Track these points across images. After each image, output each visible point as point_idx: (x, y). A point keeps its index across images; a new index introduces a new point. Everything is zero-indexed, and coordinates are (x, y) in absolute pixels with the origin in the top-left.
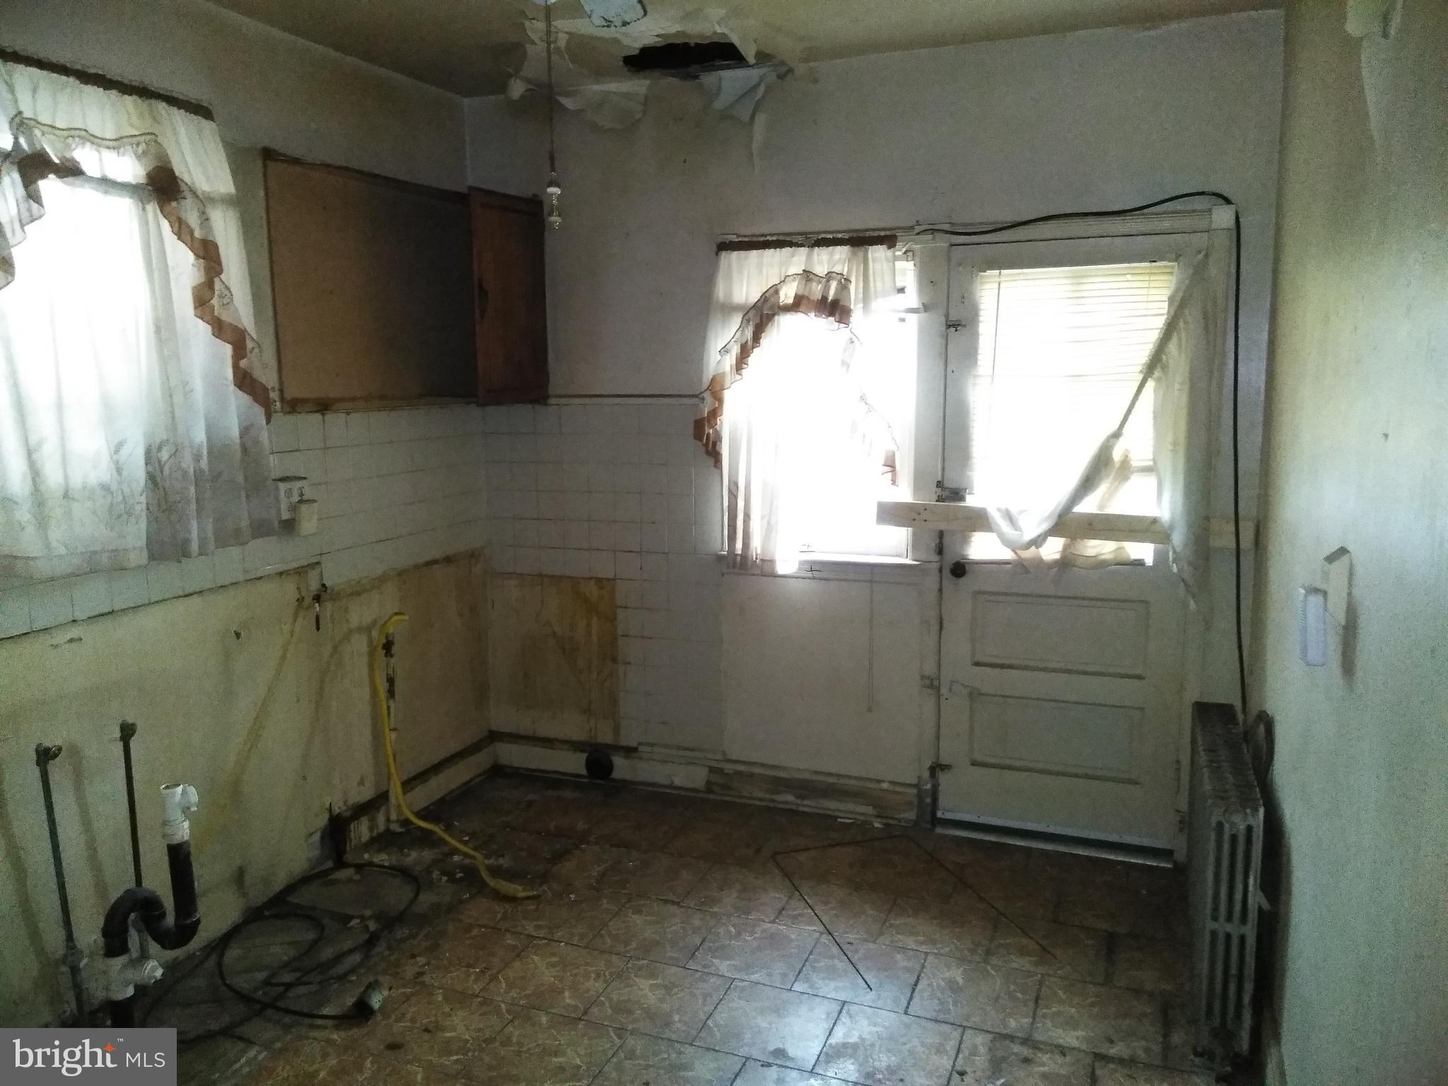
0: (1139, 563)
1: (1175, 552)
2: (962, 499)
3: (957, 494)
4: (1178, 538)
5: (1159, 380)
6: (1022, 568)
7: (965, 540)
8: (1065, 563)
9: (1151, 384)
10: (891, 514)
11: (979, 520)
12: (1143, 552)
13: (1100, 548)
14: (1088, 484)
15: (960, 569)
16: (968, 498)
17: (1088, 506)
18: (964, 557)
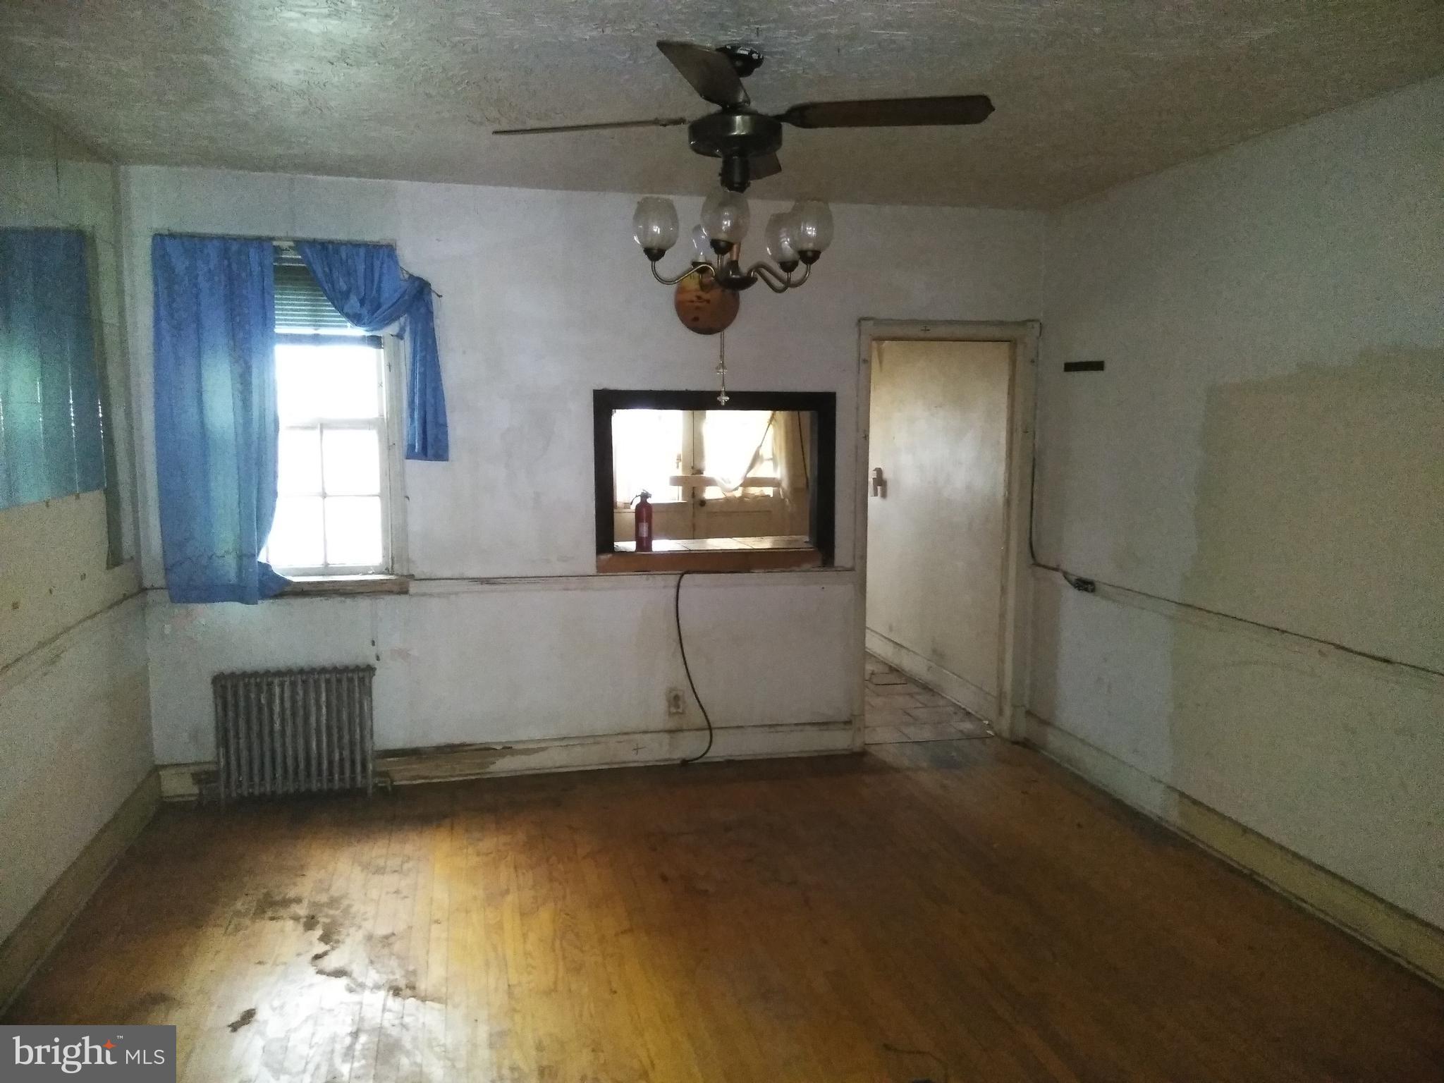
0: (768, 496)
1: (783, 489)
2: (702, 473)
3: (700, 472)
4: (785, 484)
5: (774, 426)
6: (728, 501)
7: (703, 491)
8: (744, 496)
9: (771, 426)
10: (676, 481)
11: (710, 482)
12: (769, 491)
13: (755, 491)
14: (751, 467)
15: (703, 503)
16: (705, 472)
17: (750, 475)
18: (704, 498)
